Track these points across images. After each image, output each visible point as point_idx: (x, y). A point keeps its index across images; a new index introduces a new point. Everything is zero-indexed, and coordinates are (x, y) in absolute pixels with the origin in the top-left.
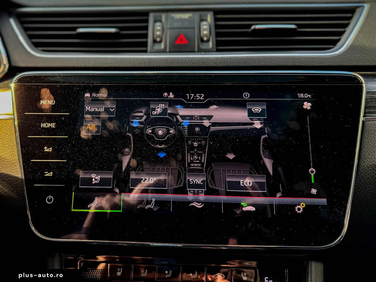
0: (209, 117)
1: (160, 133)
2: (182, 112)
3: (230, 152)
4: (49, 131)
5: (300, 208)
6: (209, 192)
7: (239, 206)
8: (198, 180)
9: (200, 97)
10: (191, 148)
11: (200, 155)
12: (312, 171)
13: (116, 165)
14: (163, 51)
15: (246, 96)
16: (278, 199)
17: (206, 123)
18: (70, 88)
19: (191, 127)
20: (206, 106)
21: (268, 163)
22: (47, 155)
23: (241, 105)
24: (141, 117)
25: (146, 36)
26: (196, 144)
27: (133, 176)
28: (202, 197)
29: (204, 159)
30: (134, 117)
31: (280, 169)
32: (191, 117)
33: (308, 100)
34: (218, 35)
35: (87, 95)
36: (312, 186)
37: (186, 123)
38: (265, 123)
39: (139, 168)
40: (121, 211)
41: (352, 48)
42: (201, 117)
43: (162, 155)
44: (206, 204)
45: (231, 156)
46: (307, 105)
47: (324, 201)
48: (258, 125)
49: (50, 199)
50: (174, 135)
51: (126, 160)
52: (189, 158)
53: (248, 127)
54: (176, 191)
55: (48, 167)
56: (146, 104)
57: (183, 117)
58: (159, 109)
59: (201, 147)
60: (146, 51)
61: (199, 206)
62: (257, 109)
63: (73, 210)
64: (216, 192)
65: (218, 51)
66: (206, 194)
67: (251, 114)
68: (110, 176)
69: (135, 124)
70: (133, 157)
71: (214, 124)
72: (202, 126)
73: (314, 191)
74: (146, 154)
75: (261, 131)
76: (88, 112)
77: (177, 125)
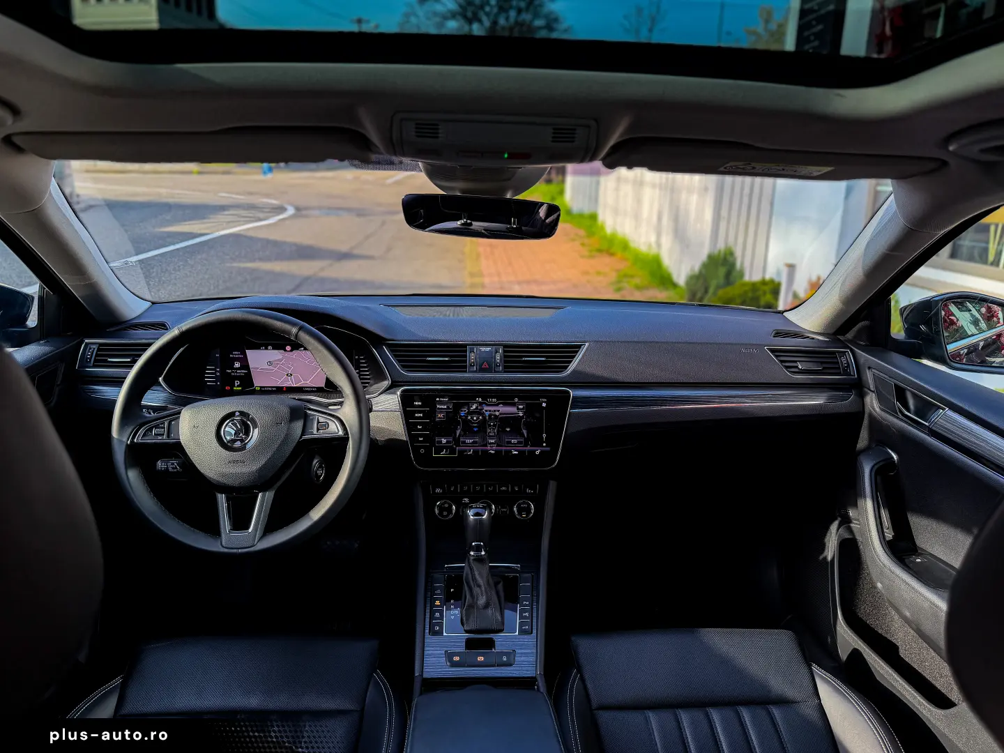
0: (499, 411)
1: (475, 418)
2: (486, 408)
3: (508, 427)
4: (419, 418)
5: (538, 452)
6: (498, 446)
7: (510, 451)
8: (493, 441)
9: (494, 400)
10: (490, 426)
11: (494, 429)
12: (544, 436)
13: (453, 435)
14: (476, 372)
15: (516, 400)
16: (529, 448)
17: (497, 413)
19: (490, 416)
20: (497, 405)
21: (525, 432)
22: (419, 430)
23: (513, 404)
24: (465, 411)
25: (465, 361)
26: (492, 424)
27: (462, 439)
28: (494, 448)
29: (496, 431)
30: (462, 411)
31: (530, 434)
32: (490, 411)
33: (545, 402)
34: (505, 362)
35: (438, 399)
36: (544, 442)
37: (487, 414)
38: (525, 413)
39: (465, 435)
40: (457, 456)
41: (574, 371)
42: (495, 411)
43: (475, 429)
44: (497, 452)
45: (508, 430)
46: (544, 405)
47: (548, 449)
48: (521, 414)
49: (422, 451)
50: (482, 419)
51: (458, 432)
52: (489, 431)
53: (517, 415)
54: (482, 446)
55: (421, 436)
56: (467, 404)
57: (486, 411)
58: (474, 407)
59: (494, 425)
60: (466, 372)
61: (493, 452)
62: (521, 407)
63: (433, 456)
64: (501, 446)
65: (505, 372)
66: (496, 447)
67: (518, 409)
68: (451, 439)
69: (462, 414)
70: (462, 430)
71: (501, 414)
72: (495, 415)
73: (544, 445)
74: (468, 429)
75: (522, 417)
76: (439, 409)
77: (483, 414)
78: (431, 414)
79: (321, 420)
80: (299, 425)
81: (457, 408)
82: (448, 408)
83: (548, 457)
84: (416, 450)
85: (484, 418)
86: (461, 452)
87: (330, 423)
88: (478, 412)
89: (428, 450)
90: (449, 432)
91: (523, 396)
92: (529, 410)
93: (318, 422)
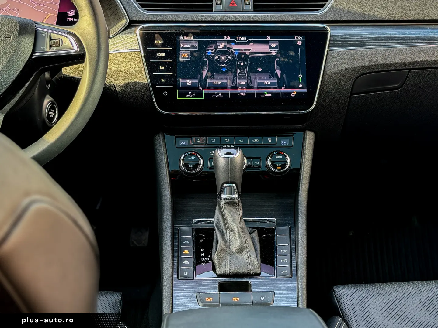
0: (249, 50)
1: (223, 58)
2: (235, 47)
3: (260, 67)
4: (161, 58)
5: (293, 94)
6: (249, 88)
7: (264, 94)
8: (243, 83)
9: (244, 38)
10: (240, 66)
11: (244, 69)
12: (300, 76)
13: (199, 76)
14: (222, 11)
15: (269, 38)
16: (283, 90)
17: (247, 53)
18: (171, 34)
19: (239, 55)
20: (248, 43)
21: (279, 73)
22: (162, 71)
23: (266, 42)
24: (212, 50)
26: (242, 64)
27: (209, 81)
28: (245, 90)
29: (246, 71)
30: (208, 50)
31: (284, 75)
32: (239, 50)
33: (300, 40)
35: (181, 38)
36: (300, 83)
37: (237, 53)
38: (278, 52)
39: (212, 77)
40: (204, 98)
42: (245, 50)
43: (224, 70)
44: (247, 94)
45: (260, 70)
46: (299, 43)
47: (305, 90)
48: (274, 53)
49: (165, 93)
50: (231, 59)
51: (205, 73)
52: (238, 71)
53: (269, 54)
54: (232, 88)
55: (163, 77)
56: (215, 42)
57: (235, 50)
58: (221, 45)
59: (245, 66)
60: (212, 11)
61: (244, 95)
62: (274, 45)
63: (178, 99)
64: (252, 88)
65: (255, 11)
66: (247, 88)
67: (271, 47)
68: (196, 81)
69: (209, 53)
70: (209, 71)
71: (252, 53)
72: (245, 55)
73: (301, 86)
74: (215, 69)
75: (275, 57)
76: (183, 48)
77: (232, 54)
78: (174, 54)
79: (54, 36)
80: (28, 42)
81: (202, 47)
82: (193, 46)
83: (305, 99)
84: (158, 92)
85: (234, 58)
86: (208, 95)
87: (64, 39)
88: (225, 52)
89: (172, 92)
90: (195, 73)
91: (275, 34)
92: (283, 49)
93: (51, 40)
